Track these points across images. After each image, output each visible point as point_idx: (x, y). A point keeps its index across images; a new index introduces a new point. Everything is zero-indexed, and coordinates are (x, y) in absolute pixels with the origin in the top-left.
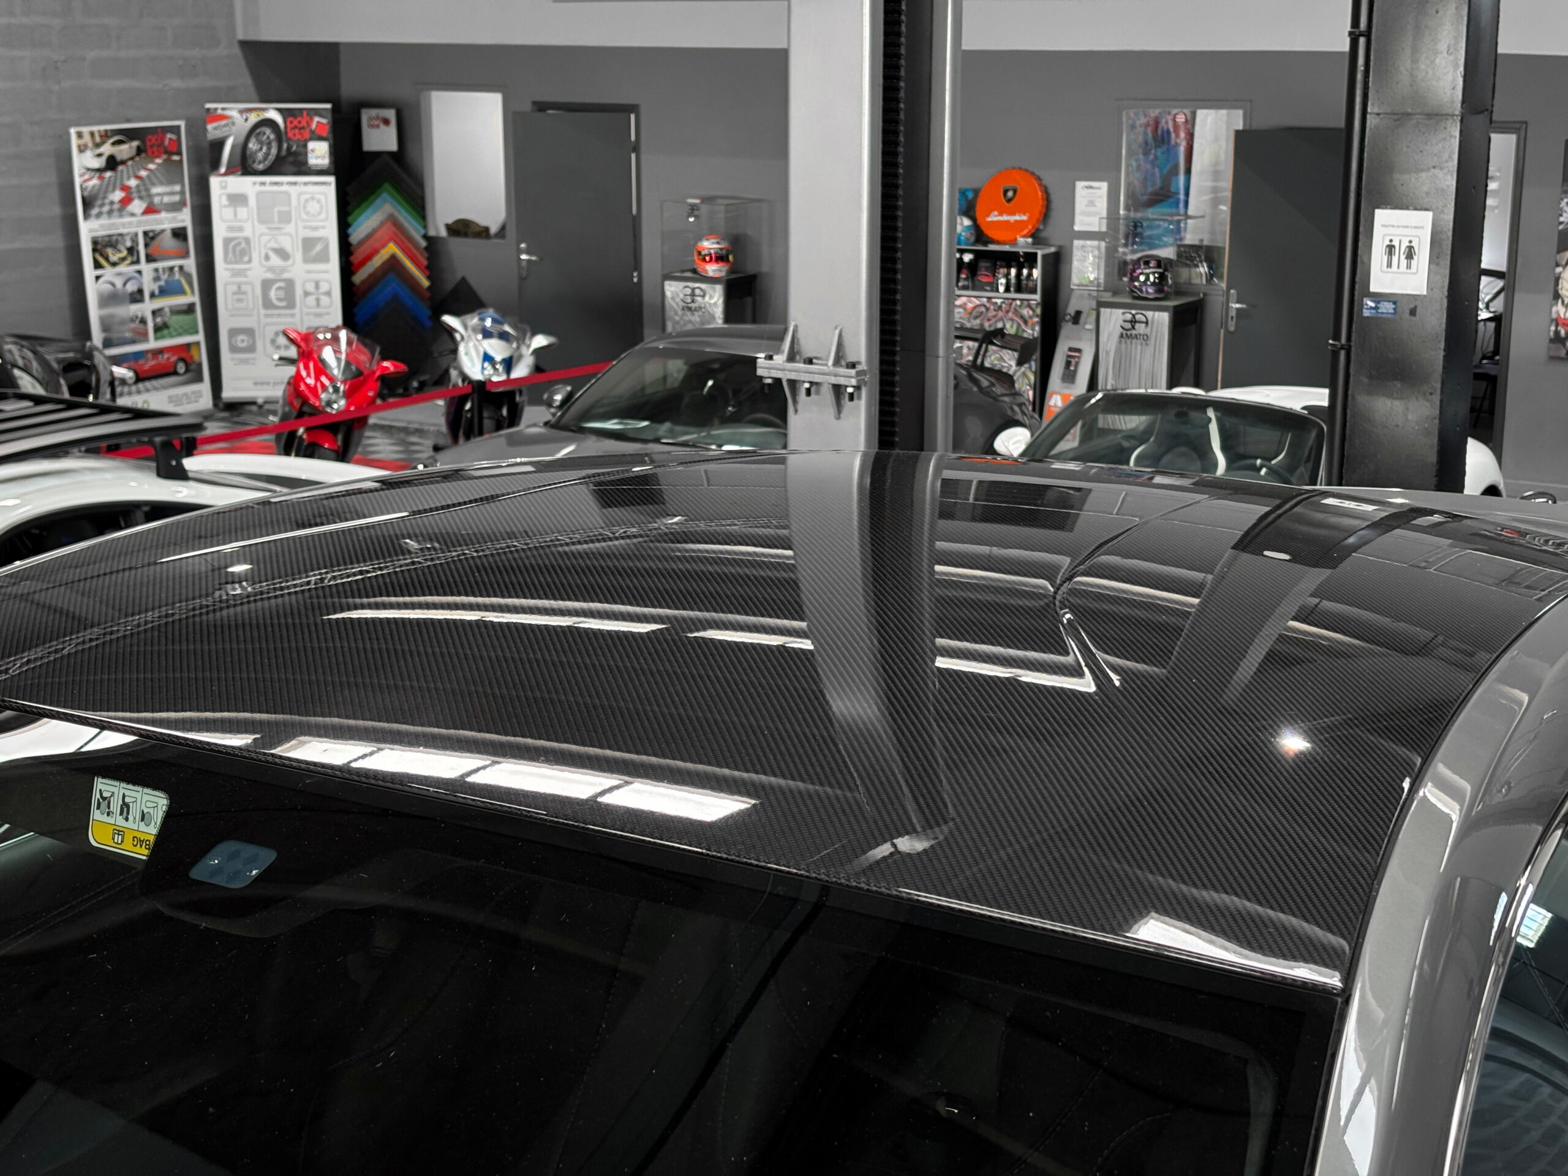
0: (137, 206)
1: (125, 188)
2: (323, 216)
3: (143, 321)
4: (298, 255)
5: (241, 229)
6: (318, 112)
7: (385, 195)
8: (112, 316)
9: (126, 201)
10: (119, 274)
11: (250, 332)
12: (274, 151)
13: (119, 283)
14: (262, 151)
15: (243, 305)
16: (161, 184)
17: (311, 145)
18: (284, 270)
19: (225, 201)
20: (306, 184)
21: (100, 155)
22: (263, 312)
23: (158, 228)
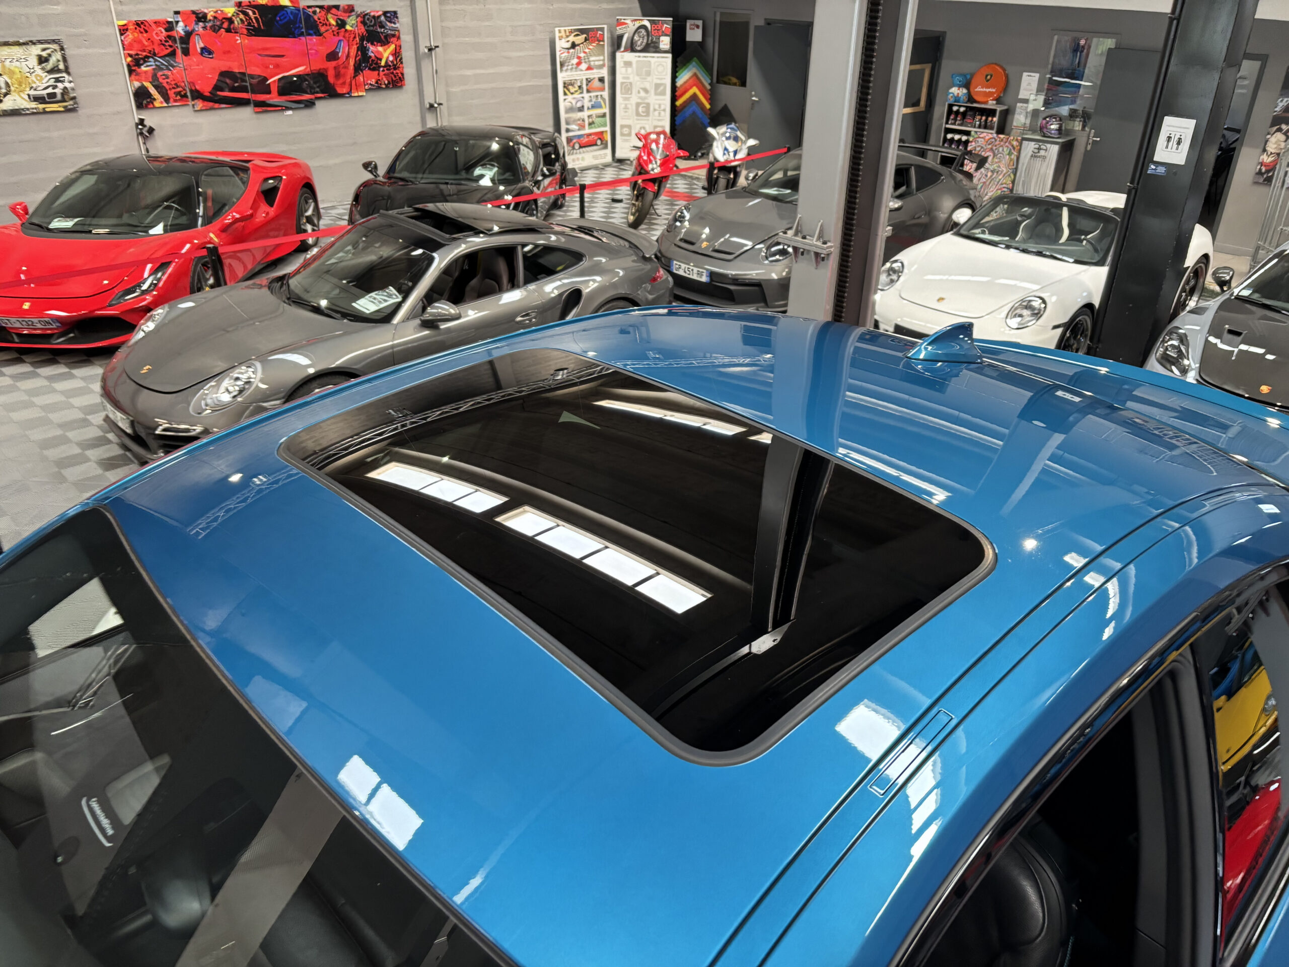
0: (584, 66)
1: (579, 58)
2: (664, 73)
3: (583, 120)
4: (652, 92)
5: (628, 78)
6: (666, 22)
7: (694, 63)
8: (570, 118)
9: (579, 64)
10: (574, 98)
11: (629, 127)
12: (645, 41)
13: (574, 102)
14: (640, 41)
15: (627, 114)
16: (595, 55)
17: (662, 38)
18: (645, 98)
19: (622, 65)
20: (658, 57)
21: (568, 41)
22: (636, 117)
23: (592, 77)
